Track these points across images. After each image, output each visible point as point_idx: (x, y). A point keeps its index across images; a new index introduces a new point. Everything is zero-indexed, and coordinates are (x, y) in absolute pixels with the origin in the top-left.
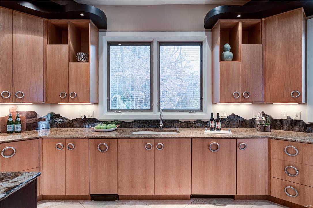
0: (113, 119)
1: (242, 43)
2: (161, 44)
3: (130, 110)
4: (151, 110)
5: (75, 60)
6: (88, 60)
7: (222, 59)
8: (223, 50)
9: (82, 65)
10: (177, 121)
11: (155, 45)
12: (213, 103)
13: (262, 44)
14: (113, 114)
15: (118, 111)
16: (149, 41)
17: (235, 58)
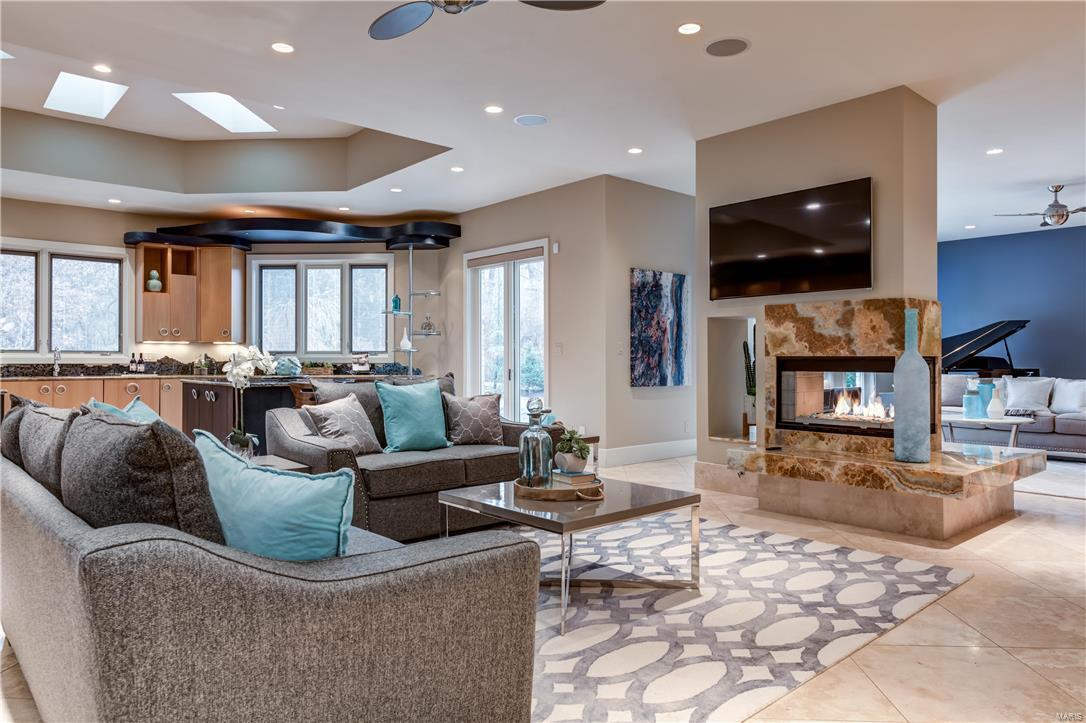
1: (173, 272)
2: (53, 256)
4: (36, 350)
7: (146, 289)
8: (147, 277)
10: (81, 366)
11: (44, 258)
12: (138, 342)
13: (194, 277)
16: (34, 250)
17: (164, 289)
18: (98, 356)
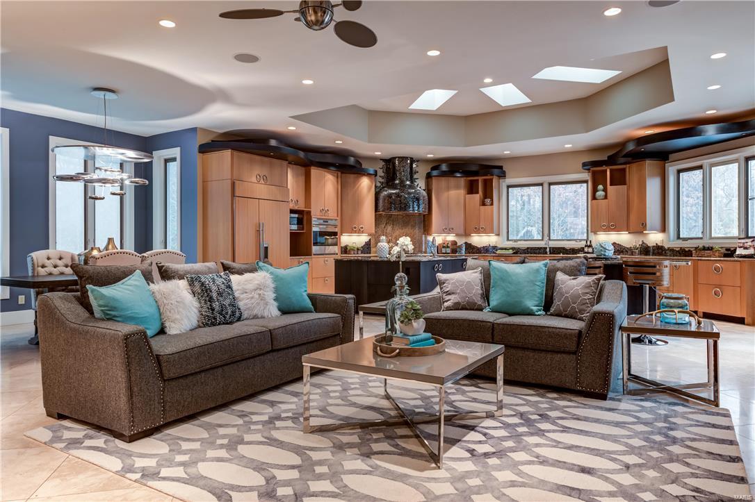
0: (511, 246)
1: (611, 185)
2: (550, 184)
3: (525, 240)
4: (542, 239)
5: (483, 204)
6: (492, 204)
7: (594, 198)
8: (595, 190)
9: (488, 208)
10: (564, 248)
11: (546, 186)
13: (626, 186)
14: (511, 242)
15: (516, 241)
16: (541, 182)
17: (606, 197)
18: (574, 242)
